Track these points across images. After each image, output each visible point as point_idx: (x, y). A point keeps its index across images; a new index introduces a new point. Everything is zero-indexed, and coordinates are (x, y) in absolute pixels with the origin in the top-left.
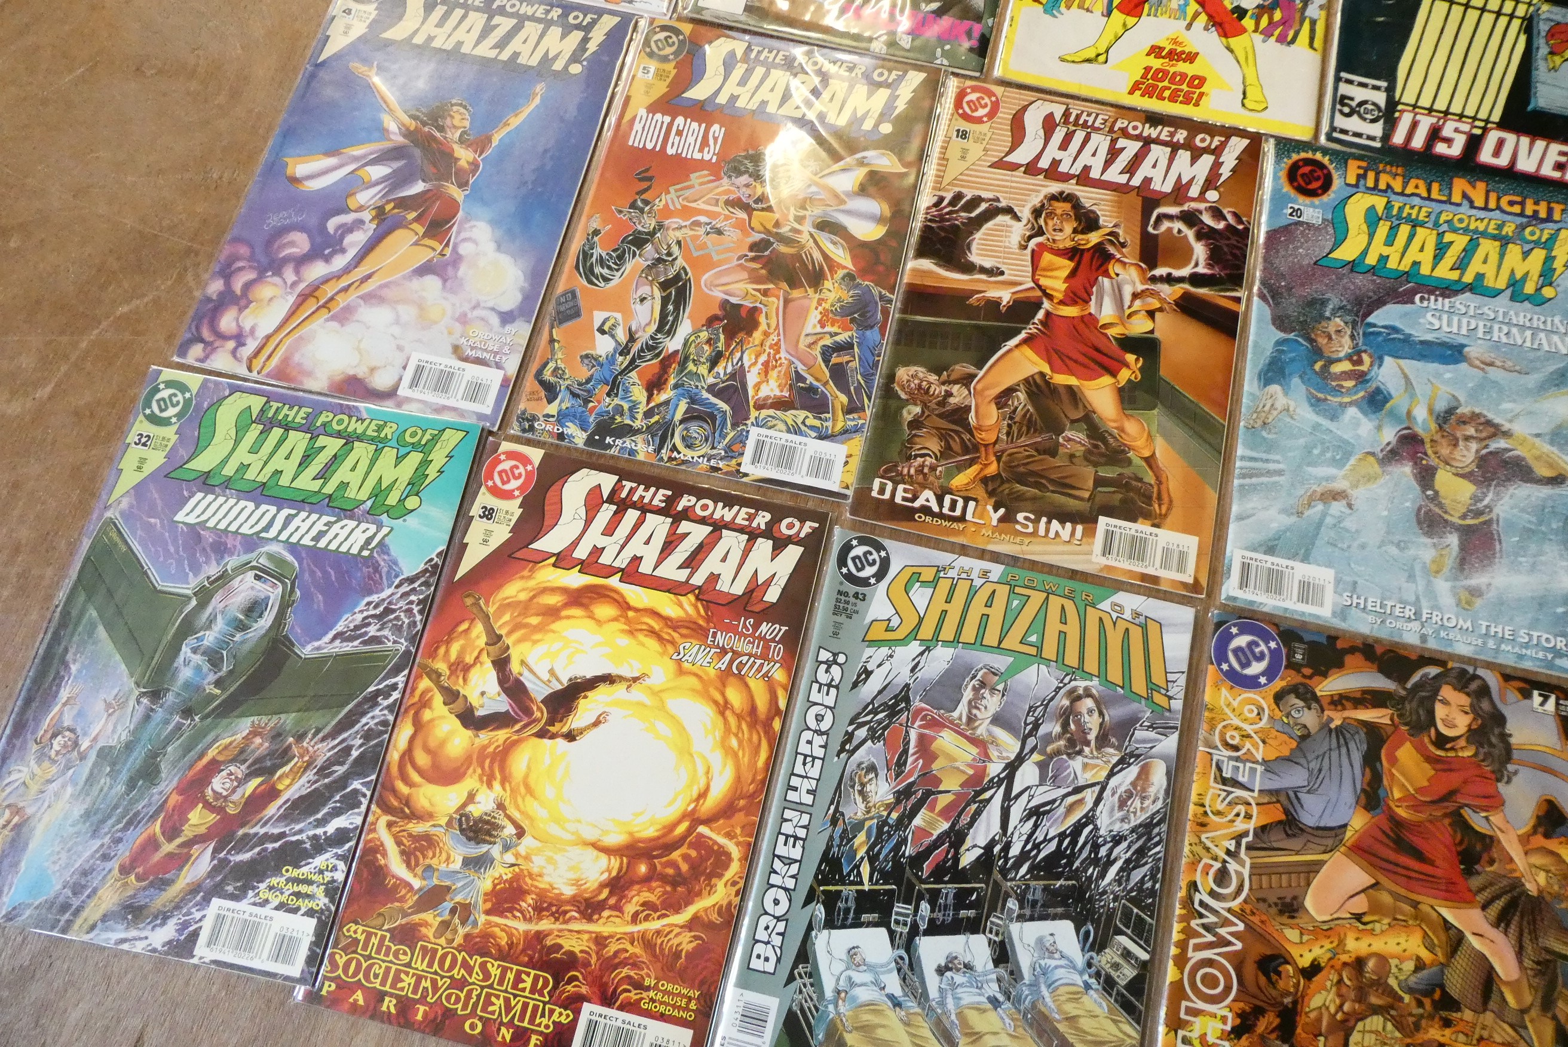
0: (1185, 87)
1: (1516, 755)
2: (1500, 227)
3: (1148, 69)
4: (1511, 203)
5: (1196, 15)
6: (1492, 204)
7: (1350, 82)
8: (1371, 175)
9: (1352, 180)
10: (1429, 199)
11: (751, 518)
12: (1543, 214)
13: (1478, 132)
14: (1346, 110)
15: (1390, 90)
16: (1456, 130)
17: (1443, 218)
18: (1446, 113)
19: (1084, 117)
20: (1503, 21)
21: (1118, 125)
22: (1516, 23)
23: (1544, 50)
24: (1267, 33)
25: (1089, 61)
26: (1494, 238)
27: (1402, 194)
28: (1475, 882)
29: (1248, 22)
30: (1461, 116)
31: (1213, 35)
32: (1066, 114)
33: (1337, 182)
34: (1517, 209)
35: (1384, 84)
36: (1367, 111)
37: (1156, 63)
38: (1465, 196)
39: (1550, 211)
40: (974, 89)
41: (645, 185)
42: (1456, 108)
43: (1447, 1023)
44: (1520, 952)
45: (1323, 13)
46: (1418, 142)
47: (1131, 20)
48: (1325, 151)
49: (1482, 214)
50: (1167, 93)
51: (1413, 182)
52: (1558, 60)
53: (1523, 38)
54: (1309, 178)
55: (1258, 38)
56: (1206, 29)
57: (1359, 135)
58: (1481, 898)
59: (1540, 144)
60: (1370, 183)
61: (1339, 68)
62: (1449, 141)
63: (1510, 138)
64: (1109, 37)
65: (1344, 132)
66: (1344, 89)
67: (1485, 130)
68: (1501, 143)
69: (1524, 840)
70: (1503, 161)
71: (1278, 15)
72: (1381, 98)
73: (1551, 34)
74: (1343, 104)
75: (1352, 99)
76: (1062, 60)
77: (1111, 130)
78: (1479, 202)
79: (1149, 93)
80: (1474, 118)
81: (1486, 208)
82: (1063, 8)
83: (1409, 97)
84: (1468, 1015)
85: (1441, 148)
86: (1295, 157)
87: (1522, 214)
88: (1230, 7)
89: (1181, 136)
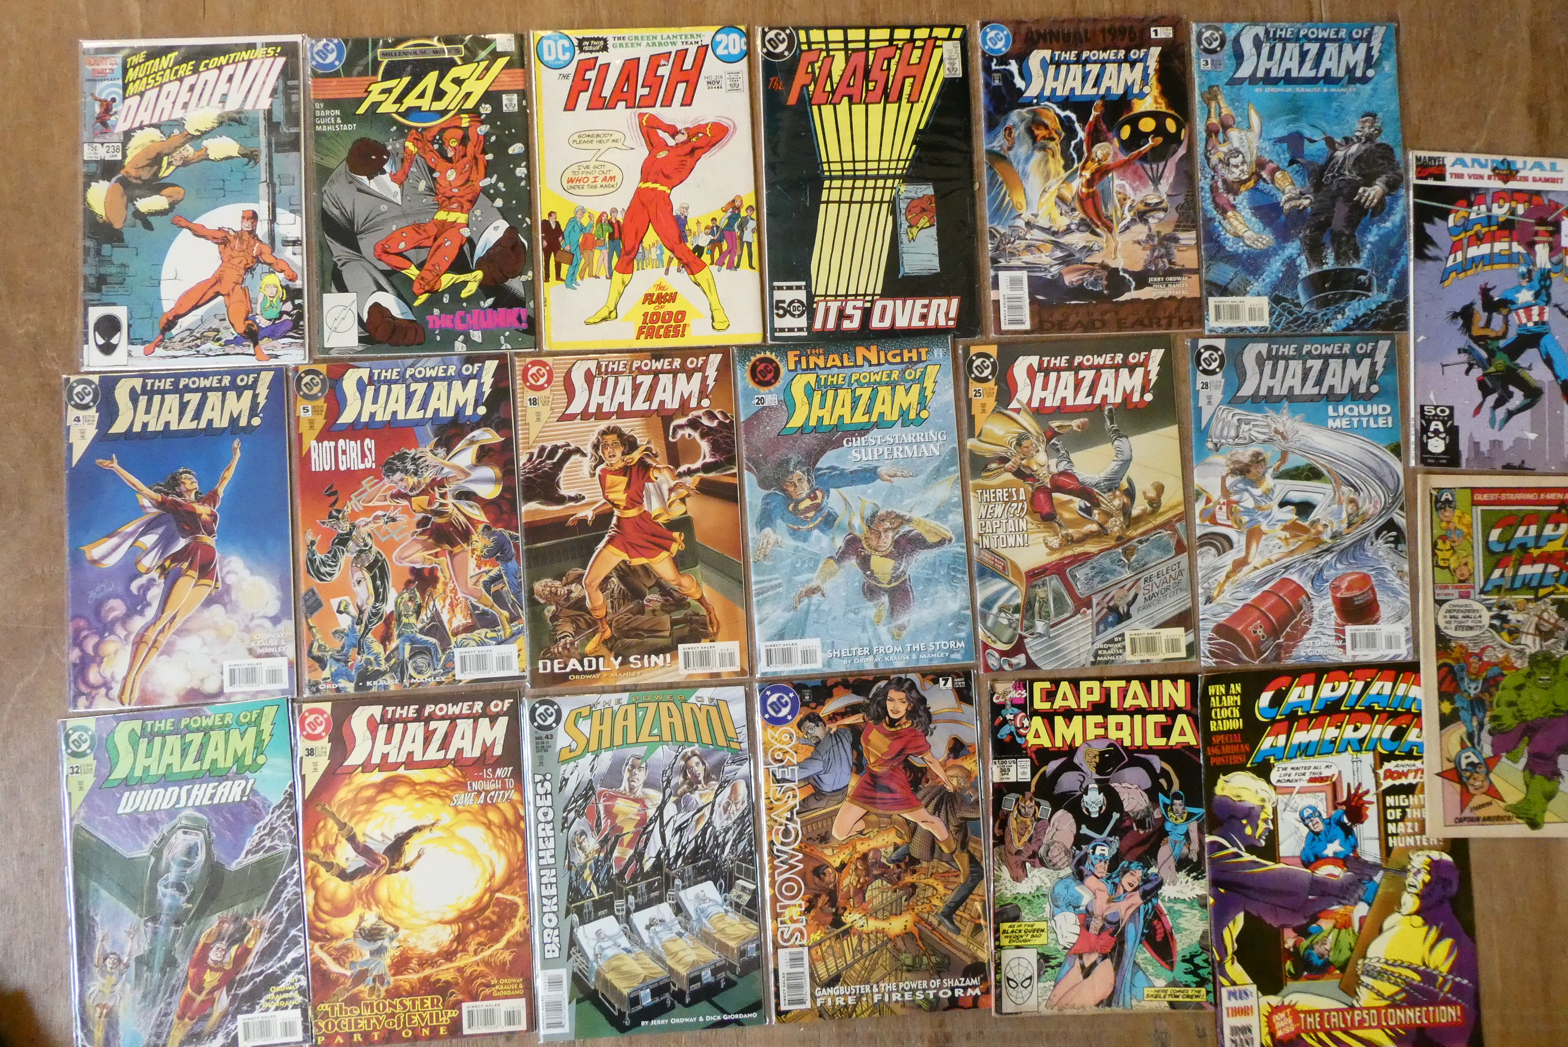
0: (672, 323)
1: (934, 718)
2: (889, 376)
3: (646, 315)
4: (894, 356)
5: (670, 260)
6: (882, 361)
7: (780, 288)
8: (803, 359)
9: (792, 367)
10: (843, 367)
11: (471, 708)
12: (915, 359)
13: (868, 305)
14: (781, 312)
15: (808, 287)
16: (855, 308)
17: (854, 378)
18: (847, 295)
19: (611, 366)
20: (876, 206)
21: (635, 365)
22: (885, 206)
23: (905, 225)
24: (720, 263)
25: (604, 319)
26: (887, 384)
27: (825, 368)
28: (920, 795)
29: (706, 258)
30: (856, 295)
31: (685, 273)
32: (599, 366)
33: (783, 371)
34: (898, 359)
35: (803, 283)
36: (795, 309)
37: (650, 308)
38: (865, 358)
39: (919, 354)
40: (534, 364)
41: (333, 498)
42: (852, 291)
43: (914, 872)
44: (947, 824)
45: (755, 235)
46: (831, 325)
47: (627, 277)
48: (771, 348)
49: (876, 369)
50: (662, 332)
51: (831, 357)
52: (915, 230)
53: (890, 218)
54: (764, 373)
55: (715, 268)
56: (679, 271)
57: (791, 330)
58: (924, 802)
59: (910, 302)
60: (804, 366)
61: (771, 281)
62: (850, 317)
63: (889, 303)
64: (614, 295)
65: (782, 330)
66: (778, 295)
67: (873, 302)
68: (884, 308)
69: (943, 765)
70: (887, 324)
71: (725, 246)
72: (802, 295)
73: (908, 210)
74: (778, 308)
75: (783, 302)
76: (587, 324)
77: (631, 372)
78: (874, 361)
79: (650, 335)
80: (865, 295)
81: (879, 364)
82: (578, 280)
83: (821, 291)
84: (924, 864)
85: (847, 325)
86: (753, 359)
87: (902, 362)
88: (691, 248)
89: (677, 363)
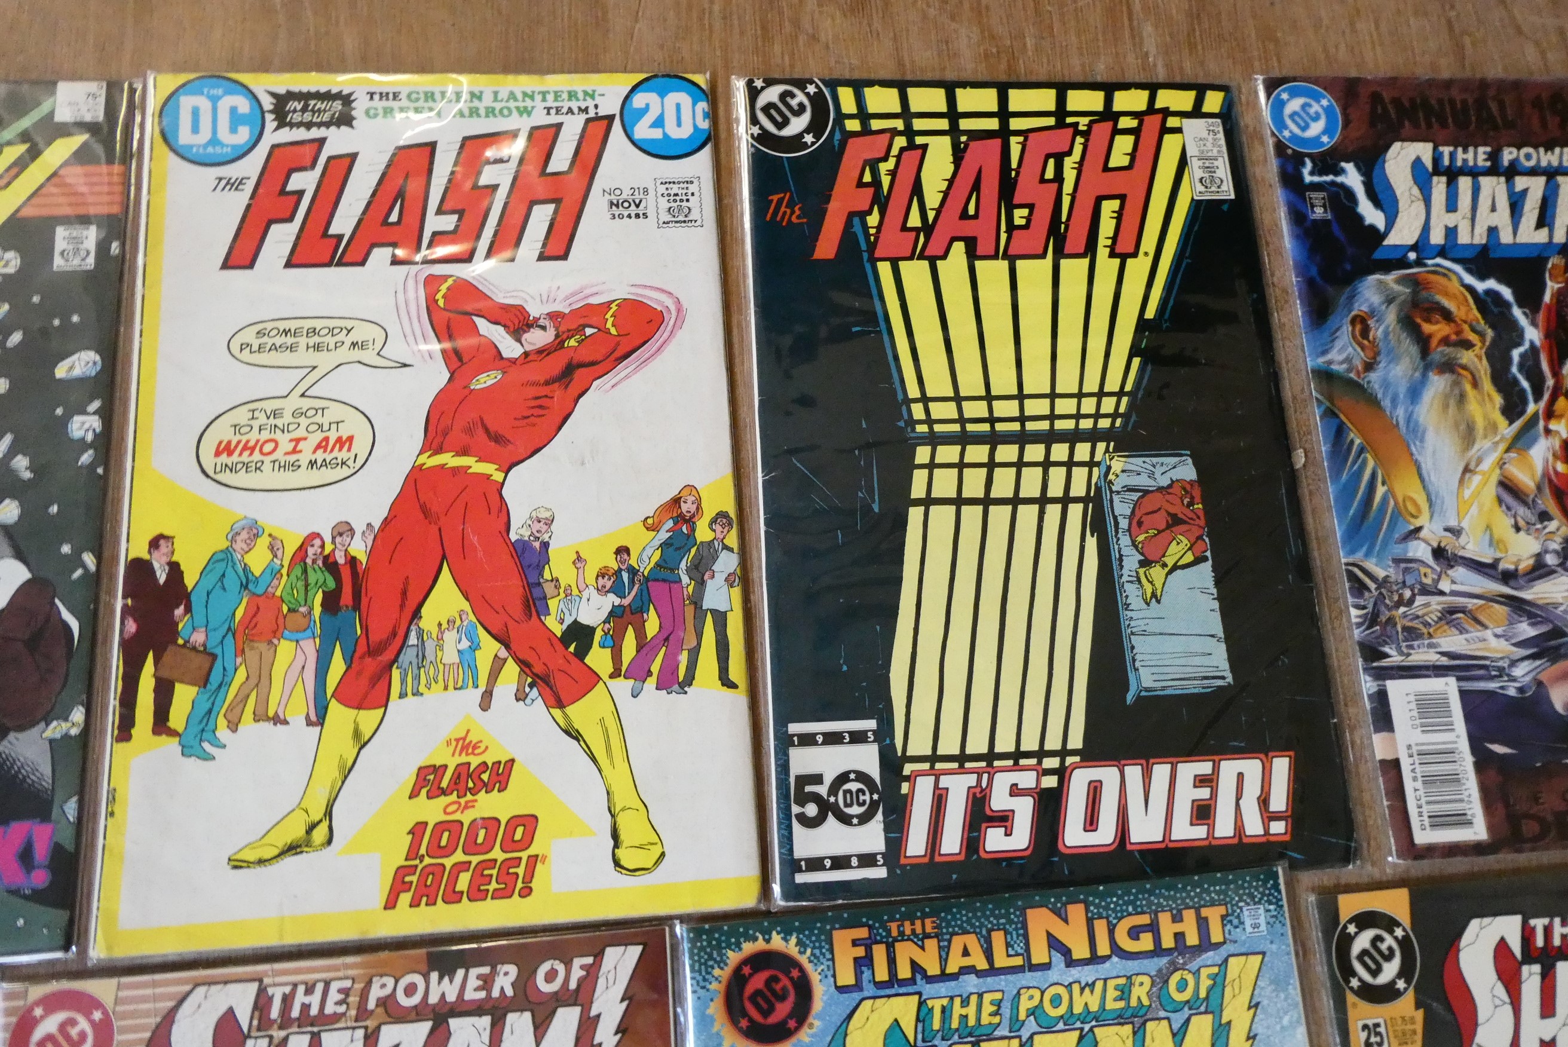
0: (497, 854)
2: (1124, 993)
3: (418, 830)
4: (1134, 933)
5: (497, 666)
6: (1103, 949)
7: (807, 740)
8: (879, 953)
9: (847, 977)
10: (993, 971)
12: (1192, 939)
13: (1050, 782)
14: (811, 810)
15: (884, 734)
16: (1015, 791)
17: (1025, 1005)
18: (991, 756)
19: (300, 998)
20: (1053, 512)
21: (376, 993)
22: (1076, 511)
23: (1131, 561)
24: (638, 672)
25: (292, 849)
26: (1120, 1019)
27: (944, 977)
29: (599, 659)
30: (1017, 755)
31: (537, 707)
32: (262, 1003)
33: (821, 991)
34: (1146, 942)
35: (871, 724)
36: (853, 798)
37: (432, 811)
38: (1054, 943)
39: (1203, 924)
40: (51, 1003)
42: (1005, 744)
45: (736, 592)
46: (951, 843)
47: (368, 718)
48: (783, 921)
49: (1087, 974)
50: (464, 881)
51: (958, 943)
52: (1157, 573)
53: (1092, 543)
54: (767, 999)
55: (622, 687)
56: (520, 697)
57: (840, 862)
59: (1161, 771)
60: (882, 974)
61: (781, 722)
62: (1004, 819)
63: (1108, 775)
64: (328, 773)
65: (815, 864)
66: (802, 761)
67: (1062, 773)
68: (1095, 790)
70: (1105, 835)
71: (652, 625)
72: (871, 764)
73: (1137, 522)
74: (803, 799)
75: (818, 779)
76: (237, 864)
77: (363, 1013)
78: (1081, 951)
79: (425, 895)
80: (1041, 754)
81: (1095, 959)
82: (223, 732)
83: (919, 745)
85: (995, 840)
86: (733, 957)
87: (1158, 951)
88: (558, 630)
89: (506, 979)
